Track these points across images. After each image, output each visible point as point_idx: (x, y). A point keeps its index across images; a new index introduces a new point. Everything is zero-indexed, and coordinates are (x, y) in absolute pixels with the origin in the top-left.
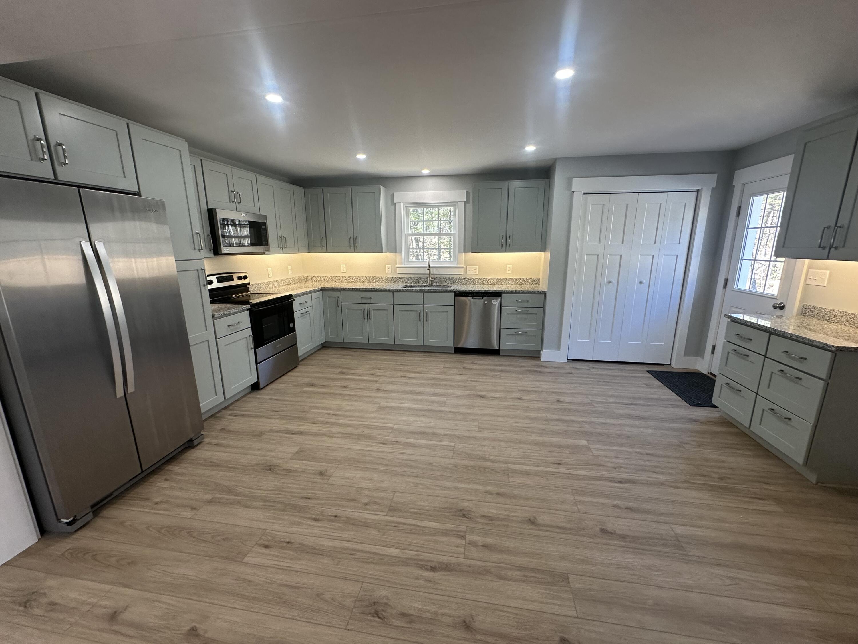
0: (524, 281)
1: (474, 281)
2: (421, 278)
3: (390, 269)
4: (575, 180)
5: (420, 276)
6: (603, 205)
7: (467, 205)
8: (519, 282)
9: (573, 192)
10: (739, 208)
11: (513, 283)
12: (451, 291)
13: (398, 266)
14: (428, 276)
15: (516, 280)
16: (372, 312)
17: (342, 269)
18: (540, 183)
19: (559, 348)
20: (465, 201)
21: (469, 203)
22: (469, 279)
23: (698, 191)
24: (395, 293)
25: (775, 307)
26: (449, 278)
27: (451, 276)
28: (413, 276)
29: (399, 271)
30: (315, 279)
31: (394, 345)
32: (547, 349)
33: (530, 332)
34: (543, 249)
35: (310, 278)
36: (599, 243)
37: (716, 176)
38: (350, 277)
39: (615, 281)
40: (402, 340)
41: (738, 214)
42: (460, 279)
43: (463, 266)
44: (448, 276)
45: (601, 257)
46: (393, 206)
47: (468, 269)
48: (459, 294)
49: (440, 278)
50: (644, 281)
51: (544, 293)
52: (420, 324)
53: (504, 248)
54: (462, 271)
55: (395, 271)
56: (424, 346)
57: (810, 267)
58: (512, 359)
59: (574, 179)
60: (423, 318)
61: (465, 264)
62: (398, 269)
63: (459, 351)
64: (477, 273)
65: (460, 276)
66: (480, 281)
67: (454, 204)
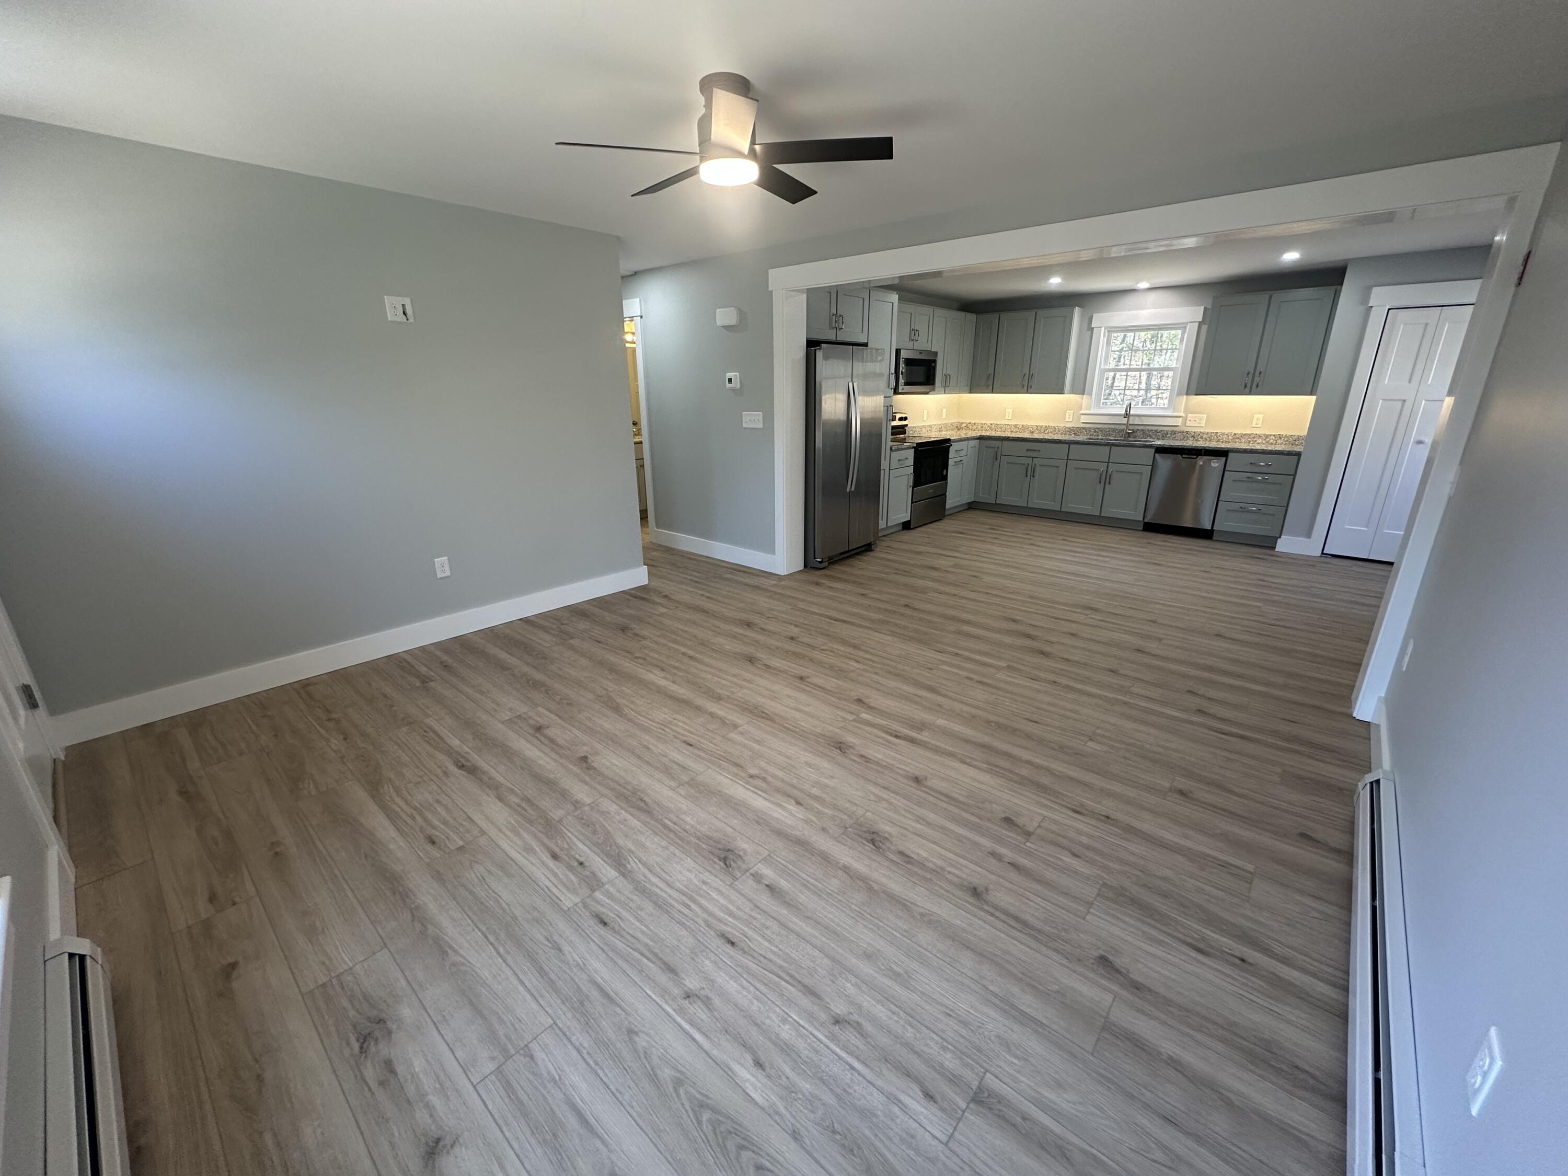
0: (1280, 438)
1: (1194, 436)
2: (1114, 430)
3: (1071, 417)
4: (1377, 290)
5: (1115, 426)
6: (1427, 324)
7: (1203, 327)
8: (1272, 441)
9: (1372, 307)
11: (1260, 441)
12: (1151, 446)
13: (1083, 412)
14: (1123, 427)
15: (1266, 436)
16: (1038, 469)
17: (1007, 415)
18: (1325, 291)
19: (1309, 535)
20: (1200, 322)
21: (1206, 324)
22: (1187, 433)
24: (1071, 446)
26: (1156, 431)
27: (1161, 428)
28: (1103, 426)
29: (1084, 419)
30: (970, 427)
31: (1060, 512)
32: (1288, 536)
33: (1265, 510)
35: (964, 425)
36: (1409, 382)
38: (1015, 426)
39: (1428, 442)
40: (1071, 506)
42: (1174, 433)
43: (1183, 415)
44: (1154, 428)
46: (1090, 332)
47: (1188, 419)
48: (1161, 450)
49: (1143, 430)
51: (1298, 454)
53: (1247, 390)
54: (1179, 422)
55: (1079, 418)
56: (1100, 516)
59: (1374, 288)
60: (1105, 479)
61: (1185, 411)
62: (1082, 416)
63: (1151, 528)
64: (1203, 425)
65: (1175, 429)
66: (1205, 436)
67: (1182, 327)
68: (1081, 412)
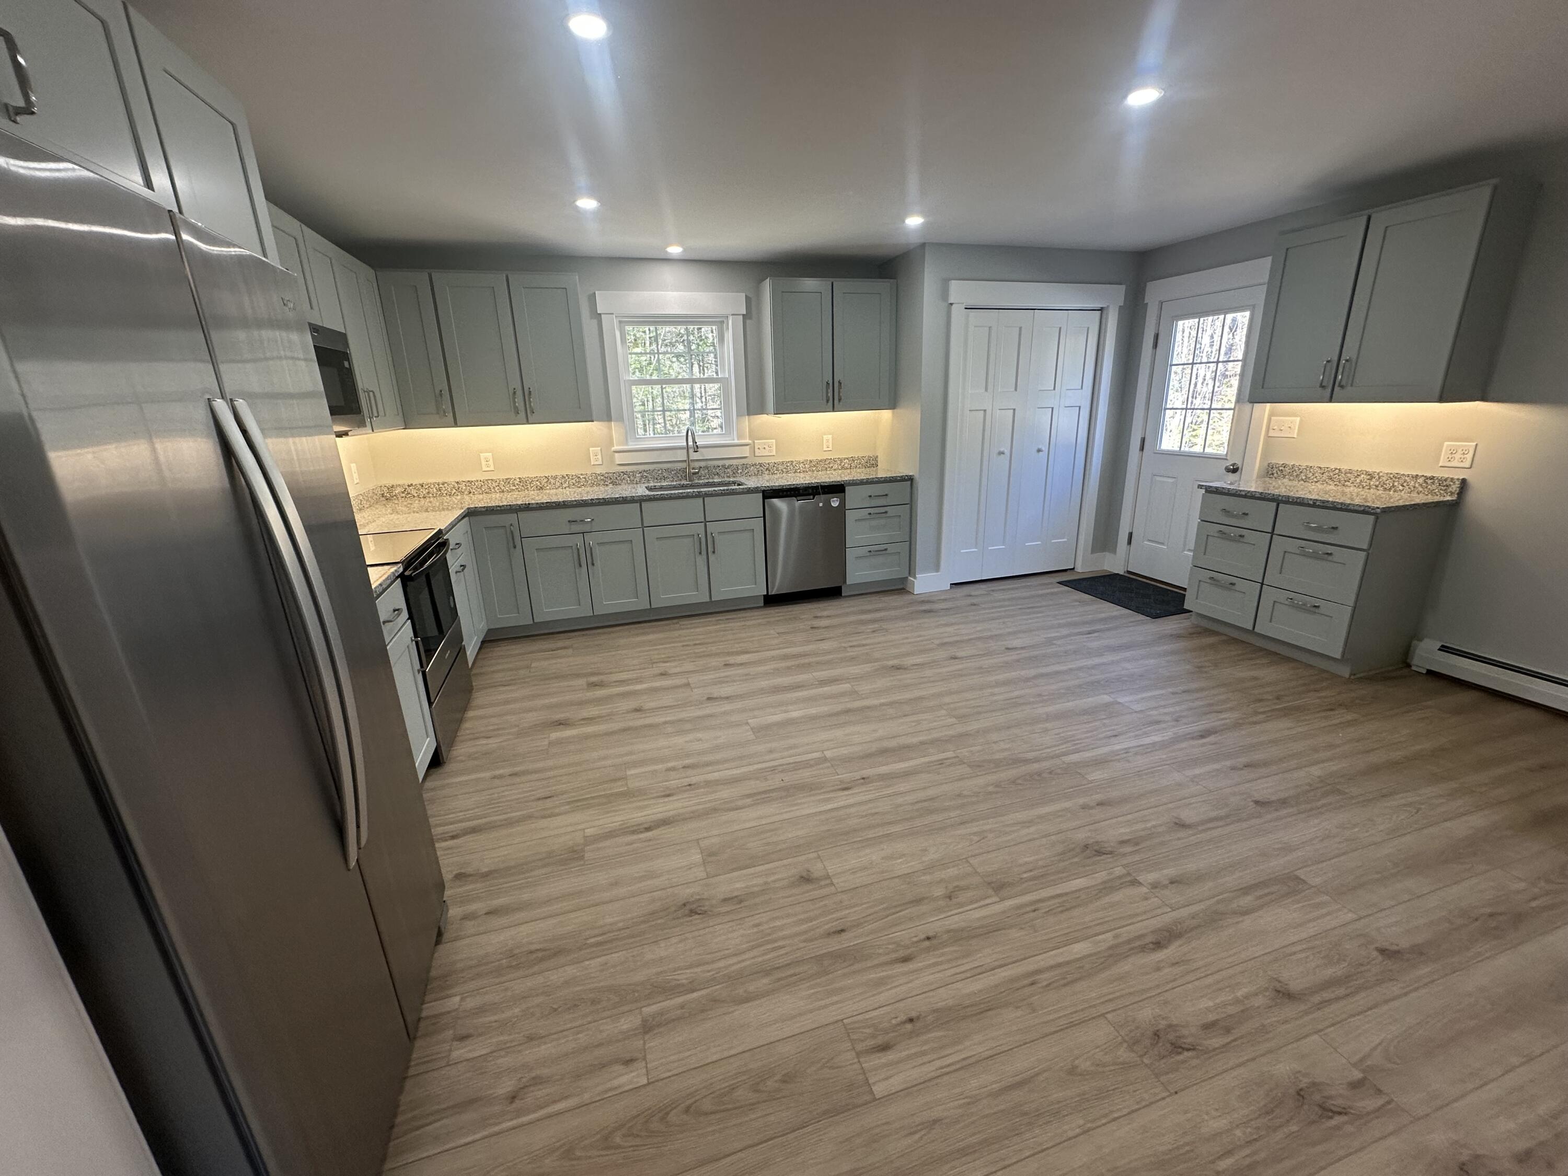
0: (854, 461)
1: (770, 469)
2: (669, 471)
3: (599, 457)
4: (954, 285)
5: (669, 466)
6: (990, 327)
7: (748, 322)
8: (846, 465)
9: (951, 304)
10: (1157, 337)
11: (835, 466)
13: (616, 448)
14: (684, 465)
15: (841, 460)
16: (597, 551)
17: (484, 463)
18: (882, 286)
19: (937, 568)
20: (743, 315)
21: (750, 318)
22: (761, 465)
23: (1101, 310)
24: (643, 504)
25: (1228, 470)
26: (723, 466)
27: (727, 463)
28: (651, 467)
29: (619, 459)
30: (414, 492)
31: (651, 609)
32: (920, 574)
33: (891, 548)
34: (892, 404)
35: (398, 490)
36: (986, 390)
37: (1123, 288)
38: (507, 481)
39: (1007, 452)
40: (665, 598)
41: (1155, 345)
42: (745, 466)
43: (747, 441)
44: (720, 463)
45: (989, 413)
46: (595, 322)
47: (756, 447)
48: (770, 494)
49: (706, 467)
50: (1043, 449)
51: (910, 479)
52: (701, 561)
53: (830, 404)
54: (746, 451)
55: (612, 460)
56: (711, 602)
57: (1272, 414)
58: (868, 598)
59: (953, 281)
60: (707, 547)
61: (750, 438)
62: (616, 455)
63: (771, 600)
64: (774, 453)
65: (743, 461)
66: (780, 467)
67: (720, 322)
68: (613, 449)
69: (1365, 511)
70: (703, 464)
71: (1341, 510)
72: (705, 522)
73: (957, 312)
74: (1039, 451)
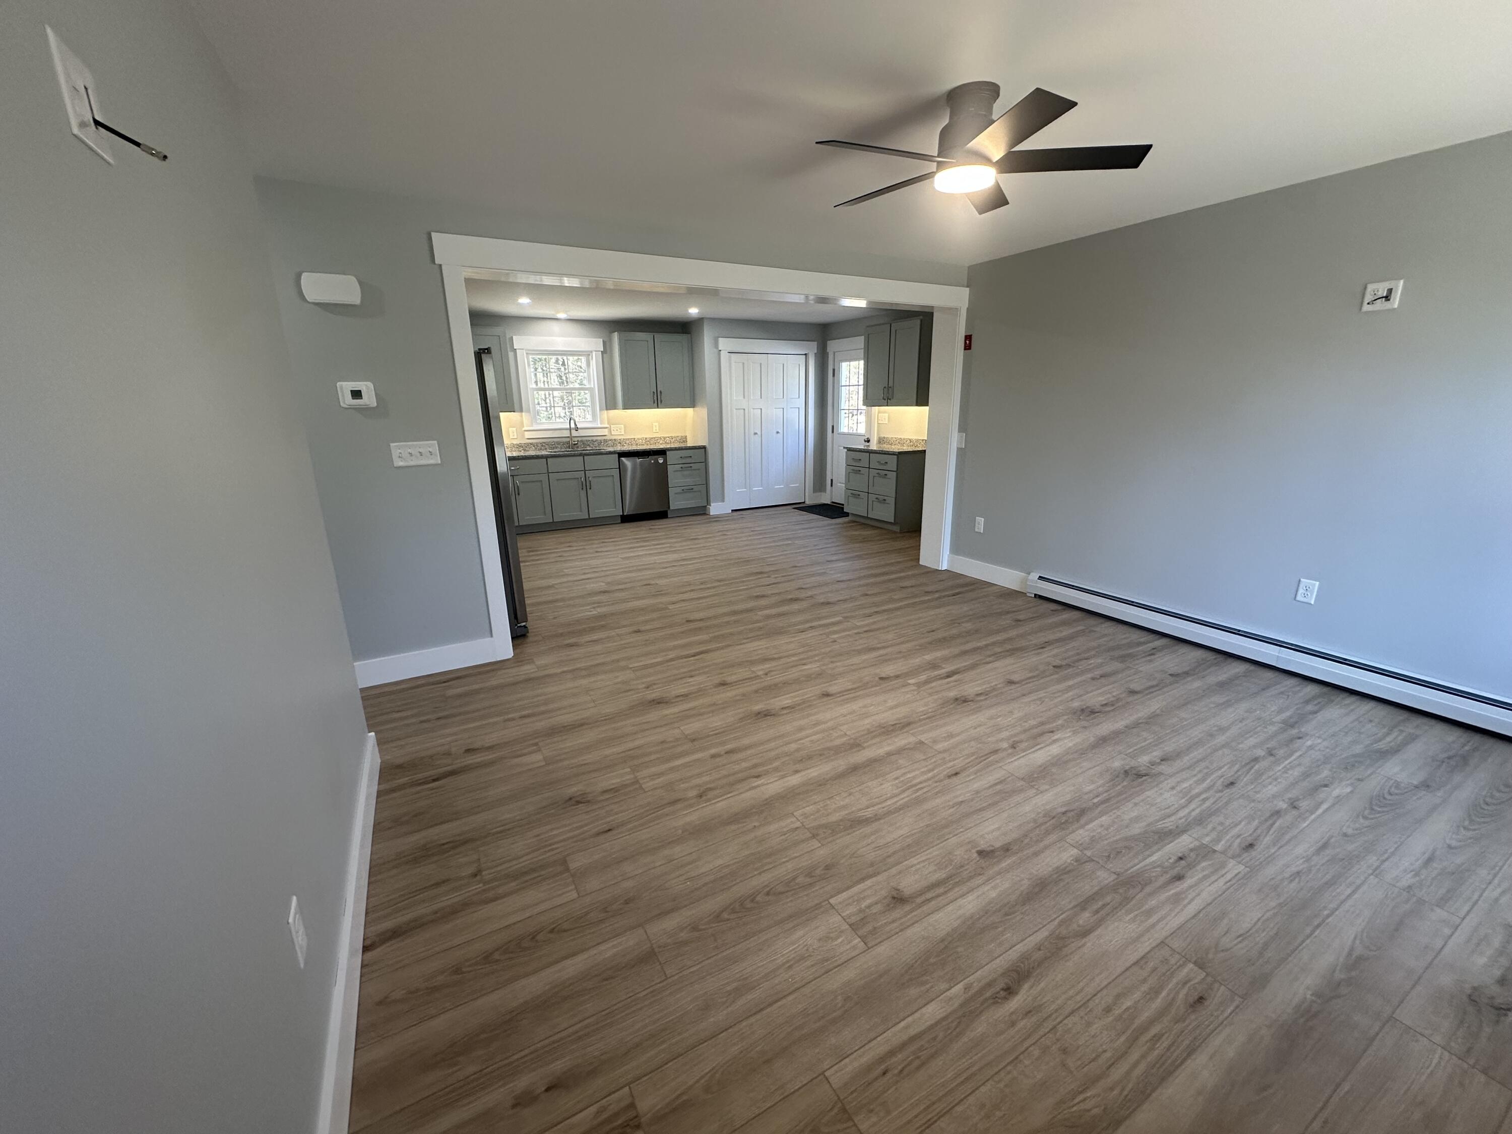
0: (672, 438)
1: (621, 442)
2: (558, 443)
3: (515, 434)
4: (721, 340)
5: (558, 440)
6: (743, 363)
7: (605, 355)
8: (668, 441)
9: (720, 350)
10: (834, 370)
11: (661, 442)
12: (614, 453)
13: (526, 428)
14: (568, 440)
15: (665, 438)
16: (521, 486)
18: (684, 337)
19: (723, 501)
20: (602, 351)
21: (606, 353)
22: (615, 440)
23: (806, 354)
24: (546, 460)
25: (865, 441)
26: (592, 441)
27: (595, 438)
28: (548, 440)
29: (528, 435)
31: (554, 523)
32: (713, 503)
33: (696, 488)
34: (693, 405)
36: (744, 397)
37: (816, 343)
39: (759, 433)
40: (561, 516)
41: (834, 375)
42: (606, 441)
43: (608, 426)
44: (590, 439)
45: (746, 411)
46: (514, 352)
47: (612, 429)
48: (623, 454)
49: (582, 441)
50: (780, 431)
51: (704, 448)
52: (583, 493)
53: (656, 404)
54: (606, 432)
55: (523, 435)
56: (589, 518)
57: (879, 412)
58: (683, 518)
59: (720, 338)
60: (586, 486)
61: (608, 424)
62: (526, 433)
63: (626, 519)
64: (623, 433)
65: (604, 438)
66: (627, 442)
67: (588, 354)
68: (524, 429)
69: (893, 454)
70: (580, 439)
71: (885, 454)
72: (585, 471)
73: (724, 355)
74: (778, 432)
